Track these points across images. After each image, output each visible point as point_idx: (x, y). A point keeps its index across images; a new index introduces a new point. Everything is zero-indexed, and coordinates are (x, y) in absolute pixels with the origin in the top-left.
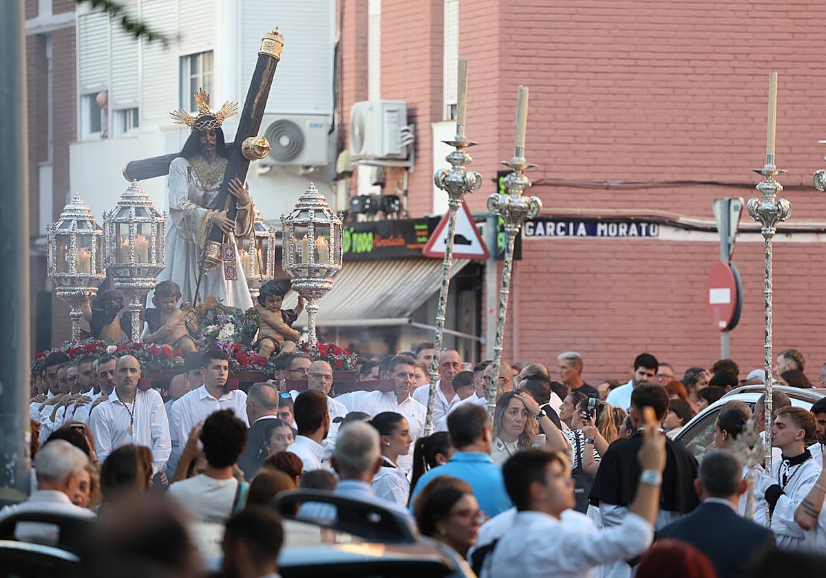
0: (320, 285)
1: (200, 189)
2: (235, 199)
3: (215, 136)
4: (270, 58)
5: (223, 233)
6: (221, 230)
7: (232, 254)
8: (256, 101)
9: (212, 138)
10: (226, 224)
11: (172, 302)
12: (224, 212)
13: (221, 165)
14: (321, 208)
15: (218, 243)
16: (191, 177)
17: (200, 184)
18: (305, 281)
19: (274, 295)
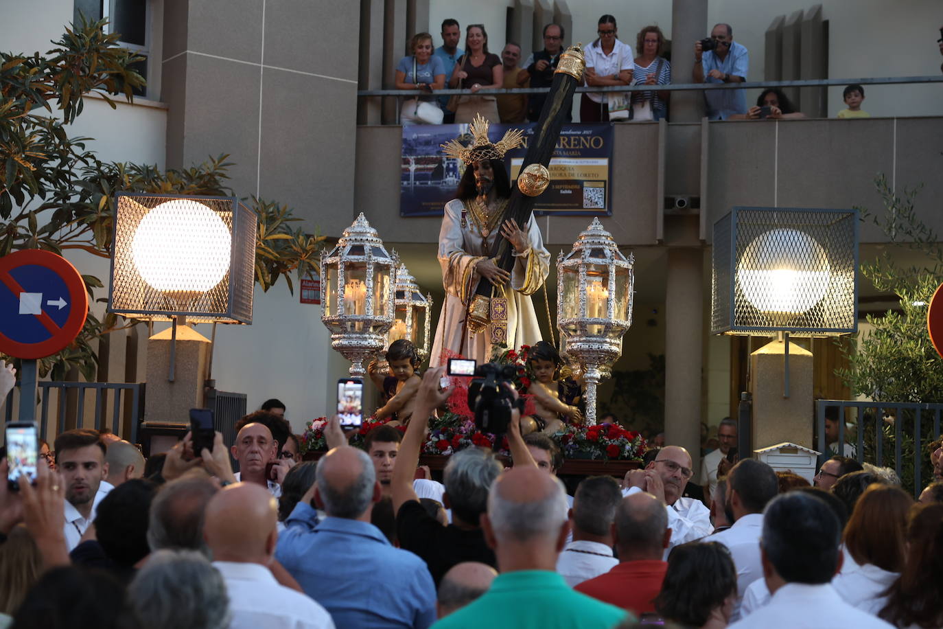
0: (597, 347)
1: (476, 236)
2: (510, 246)
3: (491, 170)
4: (566, 77)
5: (492, 285)
6: (489, 282)
7: (503, 311)
8: (544, 127)
9: (487, 171)
10: (495, 274)
11: (405, 367)
12: (494, 259)
13: (498, 206)
14: (601, 247)
15: (484, 298)
16: (465, 222)
17: (475, 229)
18: (577, 342)
19: (540, 360)
